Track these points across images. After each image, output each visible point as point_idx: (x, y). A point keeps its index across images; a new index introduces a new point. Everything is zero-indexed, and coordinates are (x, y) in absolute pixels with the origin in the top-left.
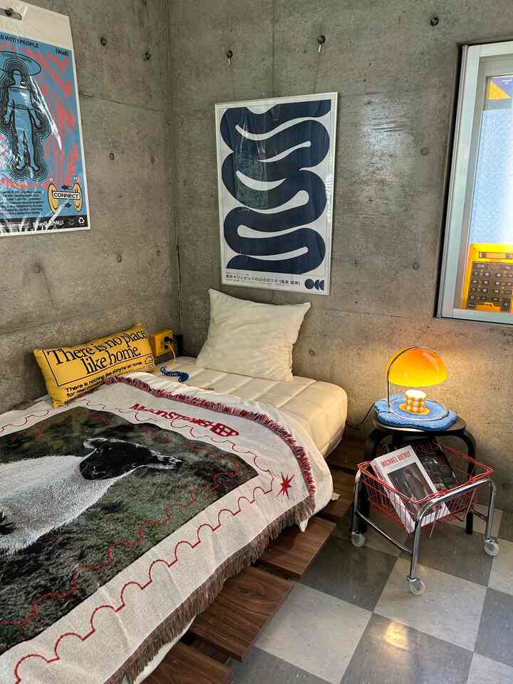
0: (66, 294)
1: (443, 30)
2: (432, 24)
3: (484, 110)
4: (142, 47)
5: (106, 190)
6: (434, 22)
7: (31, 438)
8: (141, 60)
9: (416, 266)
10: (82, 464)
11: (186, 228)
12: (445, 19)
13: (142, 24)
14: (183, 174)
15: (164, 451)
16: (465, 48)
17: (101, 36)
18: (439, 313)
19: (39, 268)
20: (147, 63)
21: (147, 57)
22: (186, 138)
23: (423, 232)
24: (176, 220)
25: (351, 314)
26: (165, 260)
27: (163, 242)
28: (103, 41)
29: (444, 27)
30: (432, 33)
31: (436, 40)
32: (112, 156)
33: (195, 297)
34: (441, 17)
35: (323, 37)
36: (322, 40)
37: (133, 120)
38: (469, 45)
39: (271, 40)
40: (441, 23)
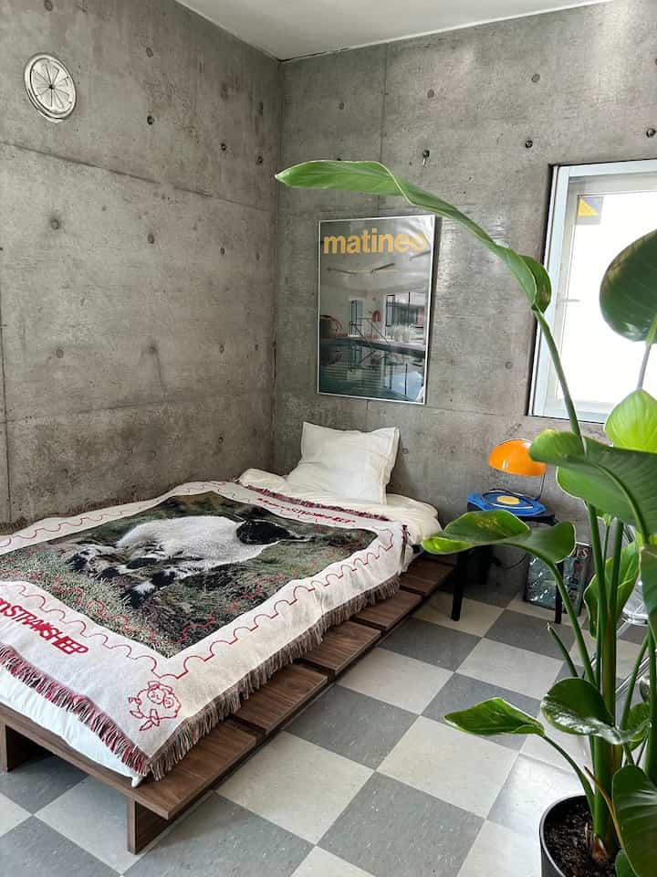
0: (174, 377)
1: (536, 152)
2: (527, 146)
3: (576, 224)
4: (256, 151)
5: (215, 283)
6: (529, 144)
7: (184, 504)
8: (254, 164)
9: (508, 365)
10: (238, 530)
11: (285, 324)
12: (538, 143)
13: (257, 131)
14: (285, 272)
15: (299, 533)
16: (555, 169)
17: (222, 142)
18: (530, 411)
19: (153, 349)
20: (260, 166)
21: (260, 161)
22: (290, 237)
23: (516, 334)
24: (274, 318)
25: (446, 412)
26: (263, 355)
27: (262, 336)
28: (224, 147)
29: (537, 149)
30: (526, 154)
31: (530, 160)
32: (223, 251)
33: (290, 394)
34: (535, 140)
35: (428, 152)
36: (427, 154)
37: (243, 219)
38: (560, 166)
39: (379, 151)
40: (534, 146)
